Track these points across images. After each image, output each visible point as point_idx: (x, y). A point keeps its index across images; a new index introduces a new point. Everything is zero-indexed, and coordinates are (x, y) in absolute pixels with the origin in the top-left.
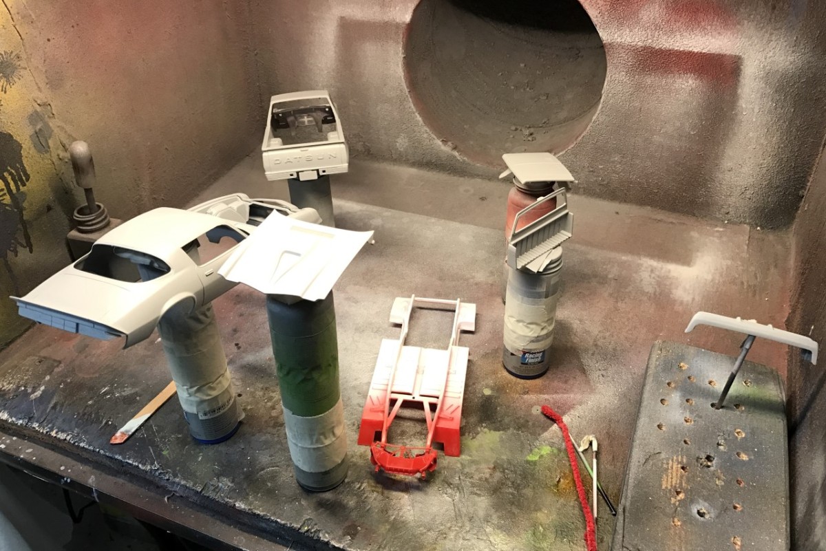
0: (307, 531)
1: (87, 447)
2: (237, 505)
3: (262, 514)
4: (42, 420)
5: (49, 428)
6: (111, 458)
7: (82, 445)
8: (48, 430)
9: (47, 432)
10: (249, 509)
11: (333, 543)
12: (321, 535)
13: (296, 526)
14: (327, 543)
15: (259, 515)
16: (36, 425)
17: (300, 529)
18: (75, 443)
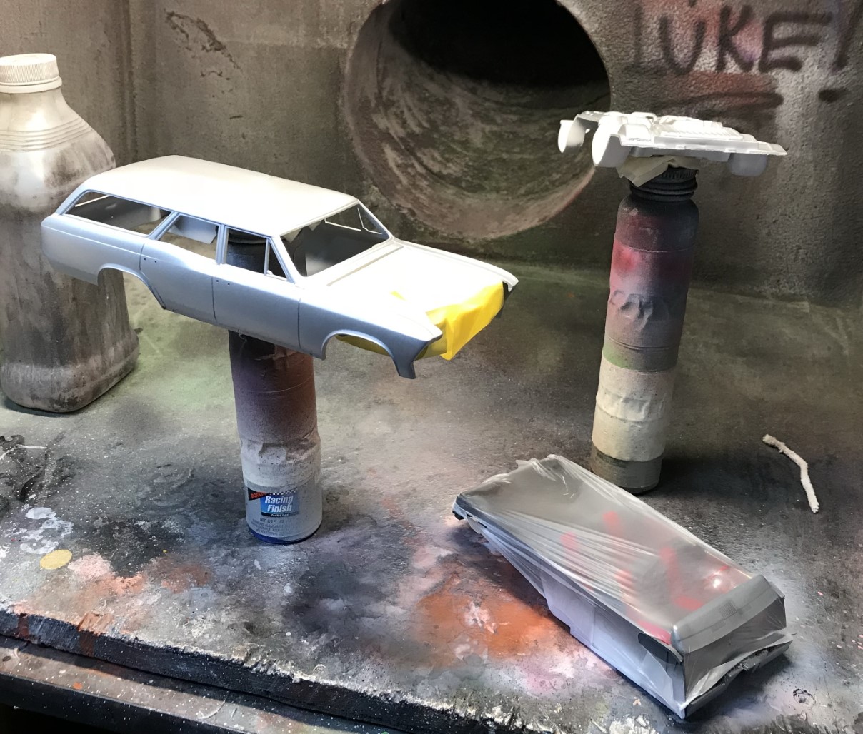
0: (256, 666)
2: (141, 638)
10: (160, 643)
11: (298, 676)
12: (278, 667)
13: (238, 657)
15: (176, 648)
17: (243, 663)
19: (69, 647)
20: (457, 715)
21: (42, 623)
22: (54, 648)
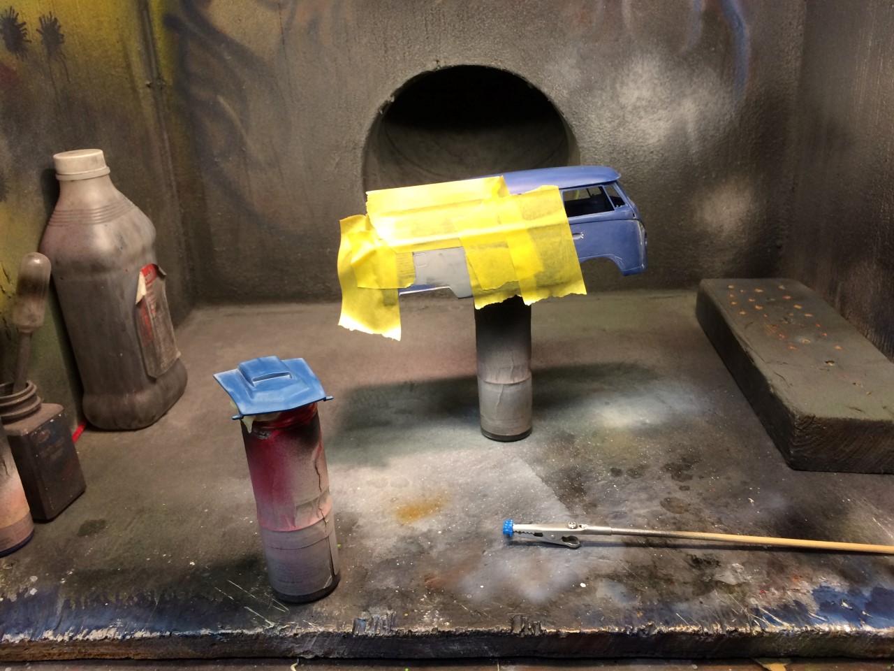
0: (523, 630)
1: (147, 634)
2: (414, 630)
3: (453, 630)
4: (54, 624)
5: (72, 631)
6: (194, 637)
7: (138, 635)
8: (71, 634)
9: (71, 638)
10: (433, 630)
11: (564, 631)
12: (543, 628)
13: (505, 628)
14: (557, 635)
15: (448, 632)
16: (49, 635)
17: (512, 631)
18: (124, 637)
19: (343, 653)
20: (707, 633)
21: (315, 638)
22: (328, 658)
